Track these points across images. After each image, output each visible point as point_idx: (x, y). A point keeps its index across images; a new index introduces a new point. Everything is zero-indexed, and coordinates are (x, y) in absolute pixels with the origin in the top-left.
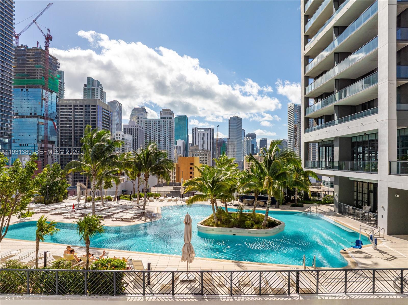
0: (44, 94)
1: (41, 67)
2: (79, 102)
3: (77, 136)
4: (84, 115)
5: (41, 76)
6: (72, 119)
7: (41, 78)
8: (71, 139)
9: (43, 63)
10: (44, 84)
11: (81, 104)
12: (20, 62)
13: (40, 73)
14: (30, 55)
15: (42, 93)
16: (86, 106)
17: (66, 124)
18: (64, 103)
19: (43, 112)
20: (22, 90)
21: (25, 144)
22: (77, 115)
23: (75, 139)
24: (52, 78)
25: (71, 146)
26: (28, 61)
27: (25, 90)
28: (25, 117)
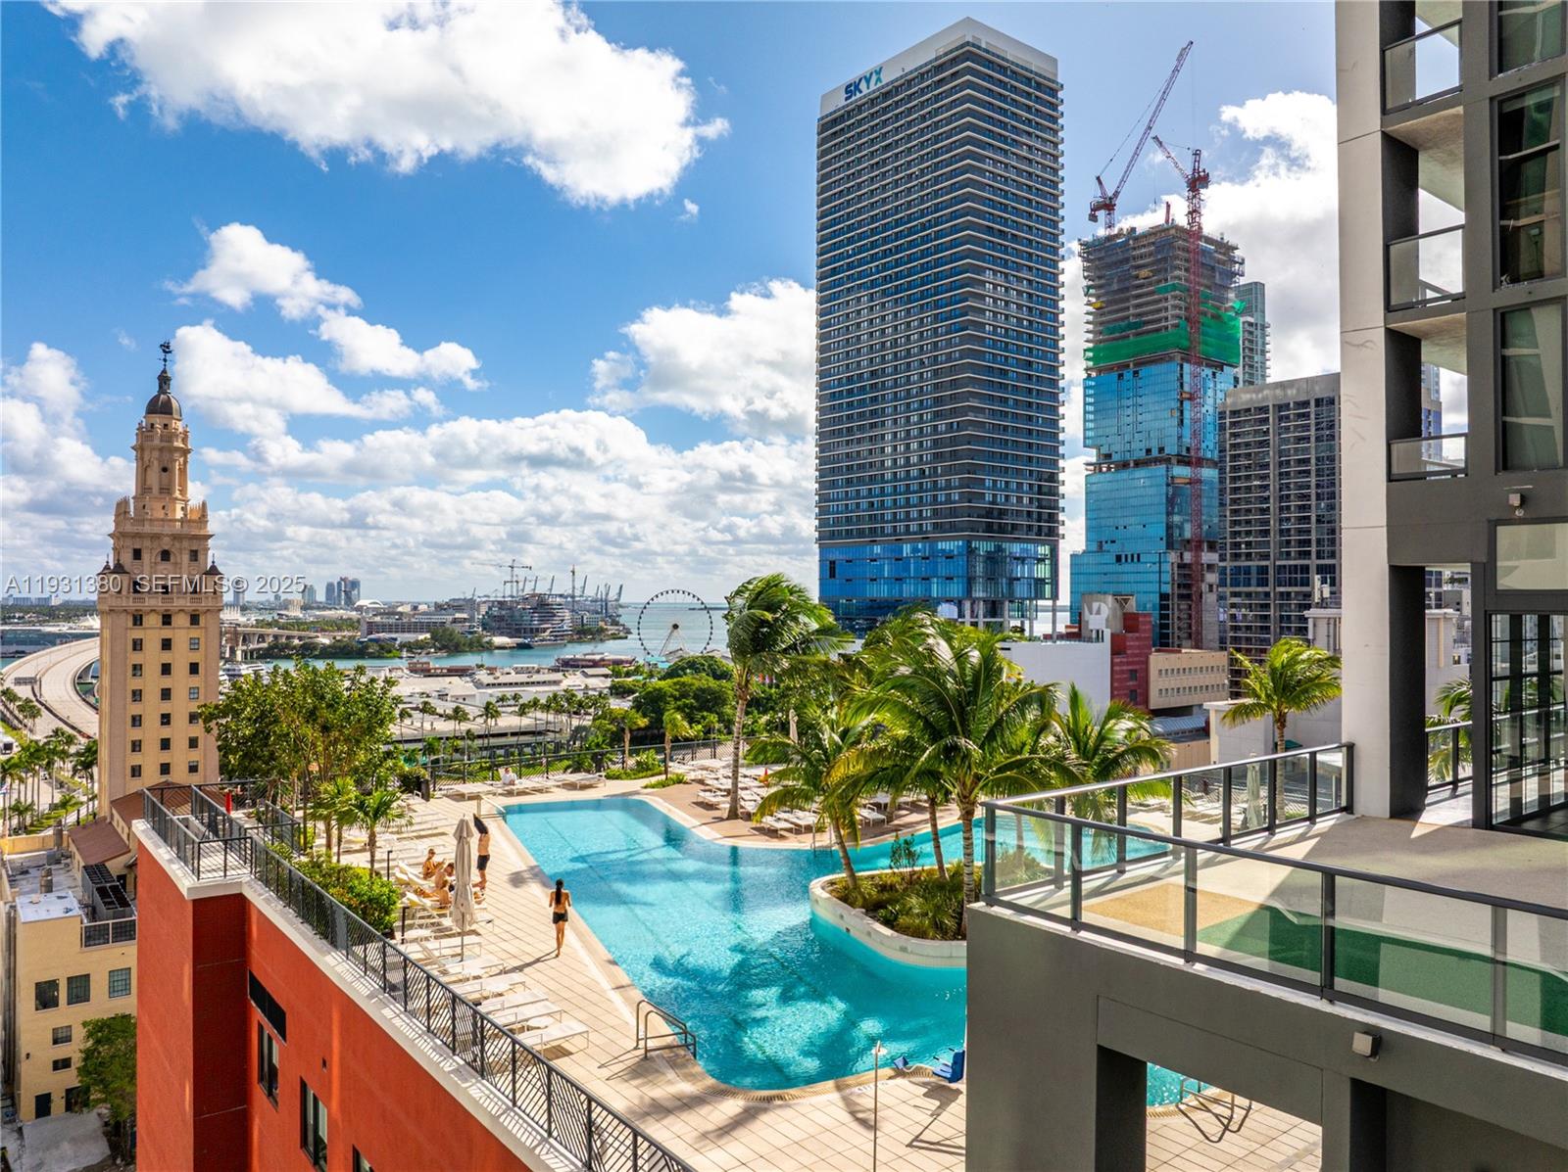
0: (1187, 378)
1: (1174, 288)
2: (1294, 392)
3: (1288, 519)
4: (1313, 439)
5: (1178, 317)
6: (1272, 458)
7: (1176, 326)
8: (1266, 533)
9: (1182, 273)
10: (1185, 343)
11: (1302, 398)
12: (1115, 287)
13: (1172, 310)
14: (1141, 257)
15: (1182, 375)
16: (1318, 402)
17: (1248, 478)
18: (1242, 404)
19: (1187, 440)
20: (1121, 376)
21: (1132, 556)
22: (1286, 441)
23: (1281, 531)
24: (1216, 317)
25: (1266, 557)
26: (1137, 277)
27: (1128, 375)
28: (1132, 465)
